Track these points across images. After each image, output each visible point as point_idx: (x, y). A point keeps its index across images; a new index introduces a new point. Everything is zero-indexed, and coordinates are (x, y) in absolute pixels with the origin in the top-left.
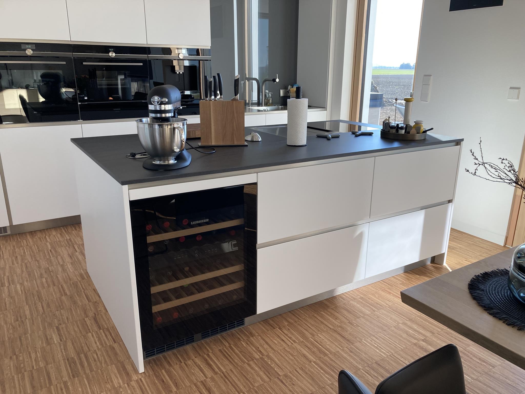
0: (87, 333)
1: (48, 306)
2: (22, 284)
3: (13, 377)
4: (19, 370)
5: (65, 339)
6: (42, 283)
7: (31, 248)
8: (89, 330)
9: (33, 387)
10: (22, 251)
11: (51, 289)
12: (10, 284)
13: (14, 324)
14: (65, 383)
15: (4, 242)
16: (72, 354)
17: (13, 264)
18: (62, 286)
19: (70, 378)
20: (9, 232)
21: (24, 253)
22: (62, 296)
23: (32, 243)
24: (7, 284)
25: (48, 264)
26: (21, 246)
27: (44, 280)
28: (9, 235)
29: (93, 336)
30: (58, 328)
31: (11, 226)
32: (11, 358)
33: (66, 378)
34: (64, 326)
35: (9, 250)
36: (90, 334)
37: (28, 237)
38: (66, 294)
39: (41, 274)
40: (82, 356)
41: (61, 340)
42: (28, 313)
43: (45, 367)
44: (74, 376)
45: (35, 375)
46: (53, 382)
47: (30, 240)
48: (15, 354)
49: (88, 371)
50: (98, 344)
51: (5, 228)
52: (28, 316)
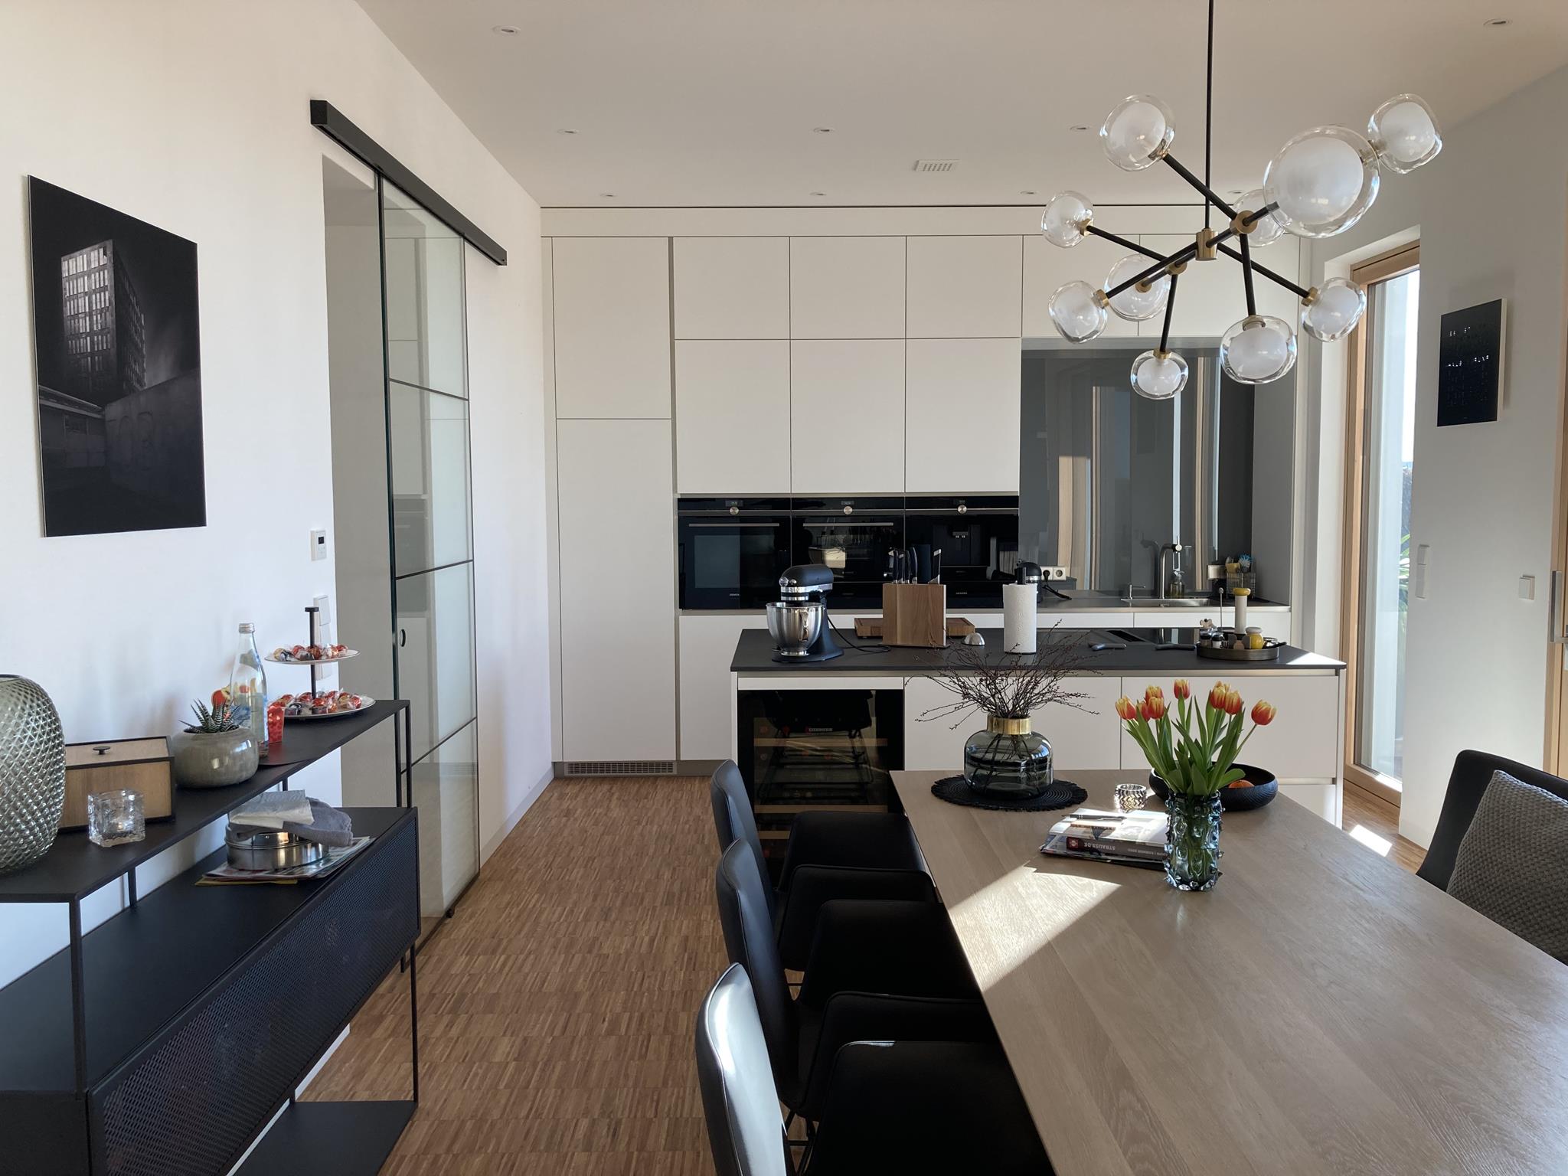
0: (703, 877)
1: (677, 849)
2: (660, 826)
3: (608, 894)
4: (616, 890)
5: (676, 877)
6: (683, 829)
7: (692, 793)
8: (707, 875)
9: (623, 903)
10: (680, 795)
11: (689, 837)
12: (647, 824)
13: (631, 858)
14: (654, 908)
15: (665, 783)
16: (676, 888)
17: (662, 806)
18: (703, 836)
19: (662, 904)
20: (675, 772)
21: (682, 797)
22: (698, 843)
23: (696, 789)
24: (644, 823)
25: (702, 813)
26: (682, 790)
27: (688, 826)
28: (674, 777)
29: (707, 881)
30: (674, 869)
31: (678, 761)
32: (614, 881)
33: (658, 904)
34: (682, 868)
35: (665, 793)
36: (705, 879)
37: (697, 782)
38: (703, 842)
39: (688, 820)
40: (685, 894)
41: (671, 878)
42: (651, 851)
43: (643, 893)
44: (666, 905)
45: (630, 896)
46: (644, 903)
47: (697, 785)
48: (620, 879)
49: (682, 903)
50: (708, 887)
51: (670, 764)
52: (650, 854)
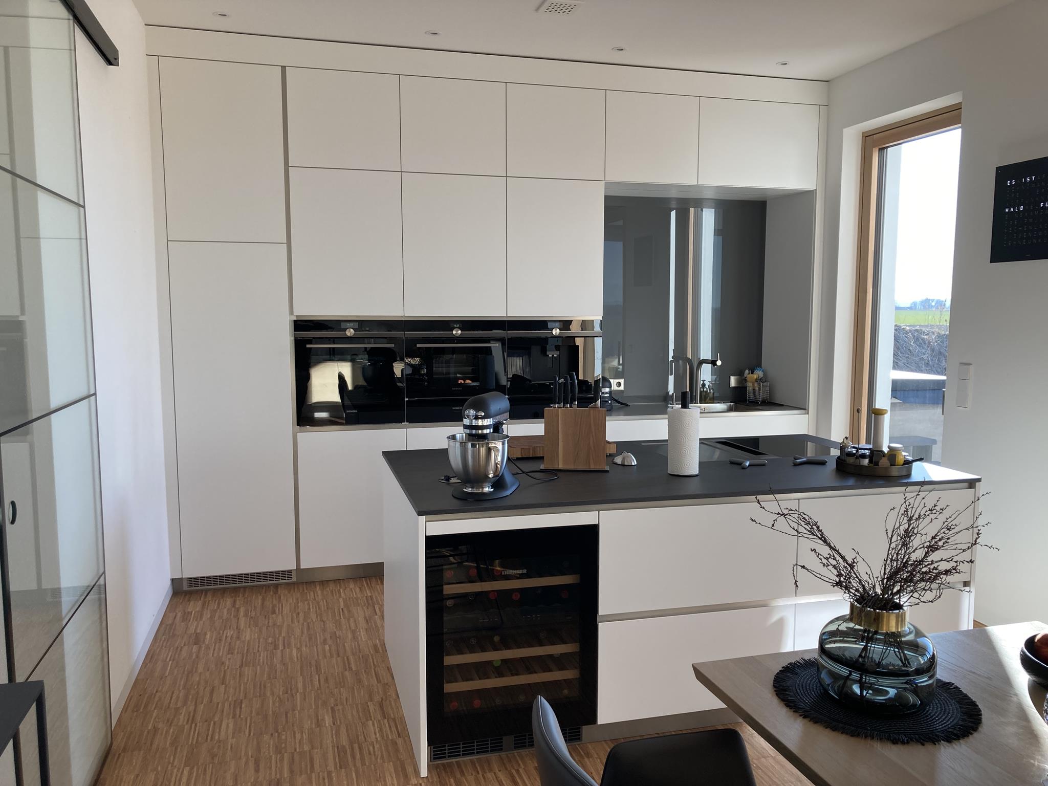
0: (367, 720)
1: (327, 680)
2: (299, 649)
3: (271, 757)
4: (279, 750)
5: (338, 723)
6: (324, 650)
7: (318, 603)
8: (370, 717)
9: (291, 772)
10: (307, 607)
11: (334, 660)
12: (284, 648)
13: (281, 697)
14: (329, 773)
15: (287, 592)
16: (344, 741)
17: (292, 622)
18: (347, 658)
19: (336, 768)
20: (294, 579)
21: (309, 609)
22: (346, 670)
23: (320, 597)
24: (281, 647)
25: (336, 628)
26: (307, 600)
27: (327, 647)
28: (294, 583)
29: (373, 725)
30: (333, 710)
31: (298, 569)
32: (272, 734)
33: (331, 767)
34: (340, 707)
35: (290, 604)
36: (371, 722)
37: (318, 588)
38: (351, 669)
39: (325, 640)
40: (356, 746)
41: (334, 724)
42: (300, 685)
43: (310, 751)
44: (341, 768)
45: (297, 757)
46: (315, 769)
47: (319, 592)
48: (277, 731)
49: (359, 764)
50: (378, 735)
51: (290, 572)
52: (301, 689)
